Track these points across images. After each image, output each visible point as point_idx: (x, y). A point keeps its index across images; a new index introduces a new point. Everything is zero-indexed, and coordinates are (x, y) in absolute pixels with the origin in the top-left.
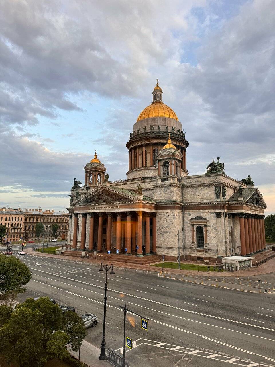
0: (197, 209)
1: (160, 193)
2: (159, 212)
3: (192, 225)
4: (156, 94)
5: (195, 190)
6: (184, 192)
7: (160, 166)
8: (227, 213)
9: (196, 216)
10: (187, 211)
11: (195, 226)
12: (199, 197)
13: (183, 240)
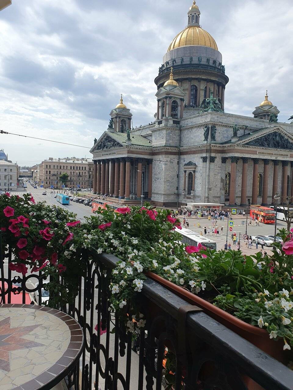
1: (156, 137)
2: (154, 158)
4: (194, 15)
5: (190, 132)
6: (182, 136)
7: (159, 107)
8: (216, 157)
9: (188, 162)
10: (182, 157)
11: (187, 173)
12: (192, 140)
13: (177, 187)
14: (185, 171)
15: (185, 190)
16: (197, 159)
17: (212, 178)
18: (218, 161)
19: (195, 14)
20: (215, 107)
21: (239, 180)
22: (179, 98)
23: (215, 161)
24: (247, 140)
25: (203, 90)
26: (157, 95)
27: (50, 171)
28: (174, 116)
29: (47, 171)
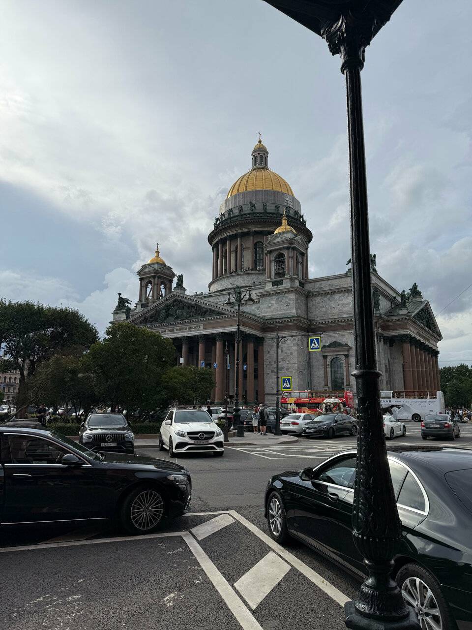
0: (332, 330)
1: (270, 305)
2: (268, 335)
3: (323, 356)
4: (257, 155)
5: (329, 299)
6: (310, 304)
7: (270, 261)
9: (331, 342)
11: (329, 359)
12: (336, 311)
13: (309, 383)
14: (325, 357)
15: (327, 385)
16: (349, 337)
19: (259, 154)
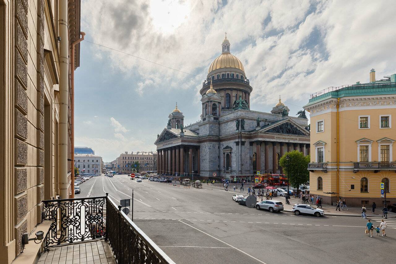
0: (227, 140)
2: (201, 144)
5: (226, 125)
6: (221, 128)
7: (203, 108)
8: (245, 142)
9: (226, 146)
10: (222, 143)
12: (228, 130)
13: (219, 165)
14: (224, 153)
15: (224, 167)
16: (232, 144)
17: (243, 157)
18: (247, 144)
20: (243, 106)
21: (263, 158)
22: (218, 102)
23: (245, 145)
24: (267, 128)
25: (234, 96)
26: (202, 100)
27: (126, 162)
28: (214, 114)
29: (123, 162)
